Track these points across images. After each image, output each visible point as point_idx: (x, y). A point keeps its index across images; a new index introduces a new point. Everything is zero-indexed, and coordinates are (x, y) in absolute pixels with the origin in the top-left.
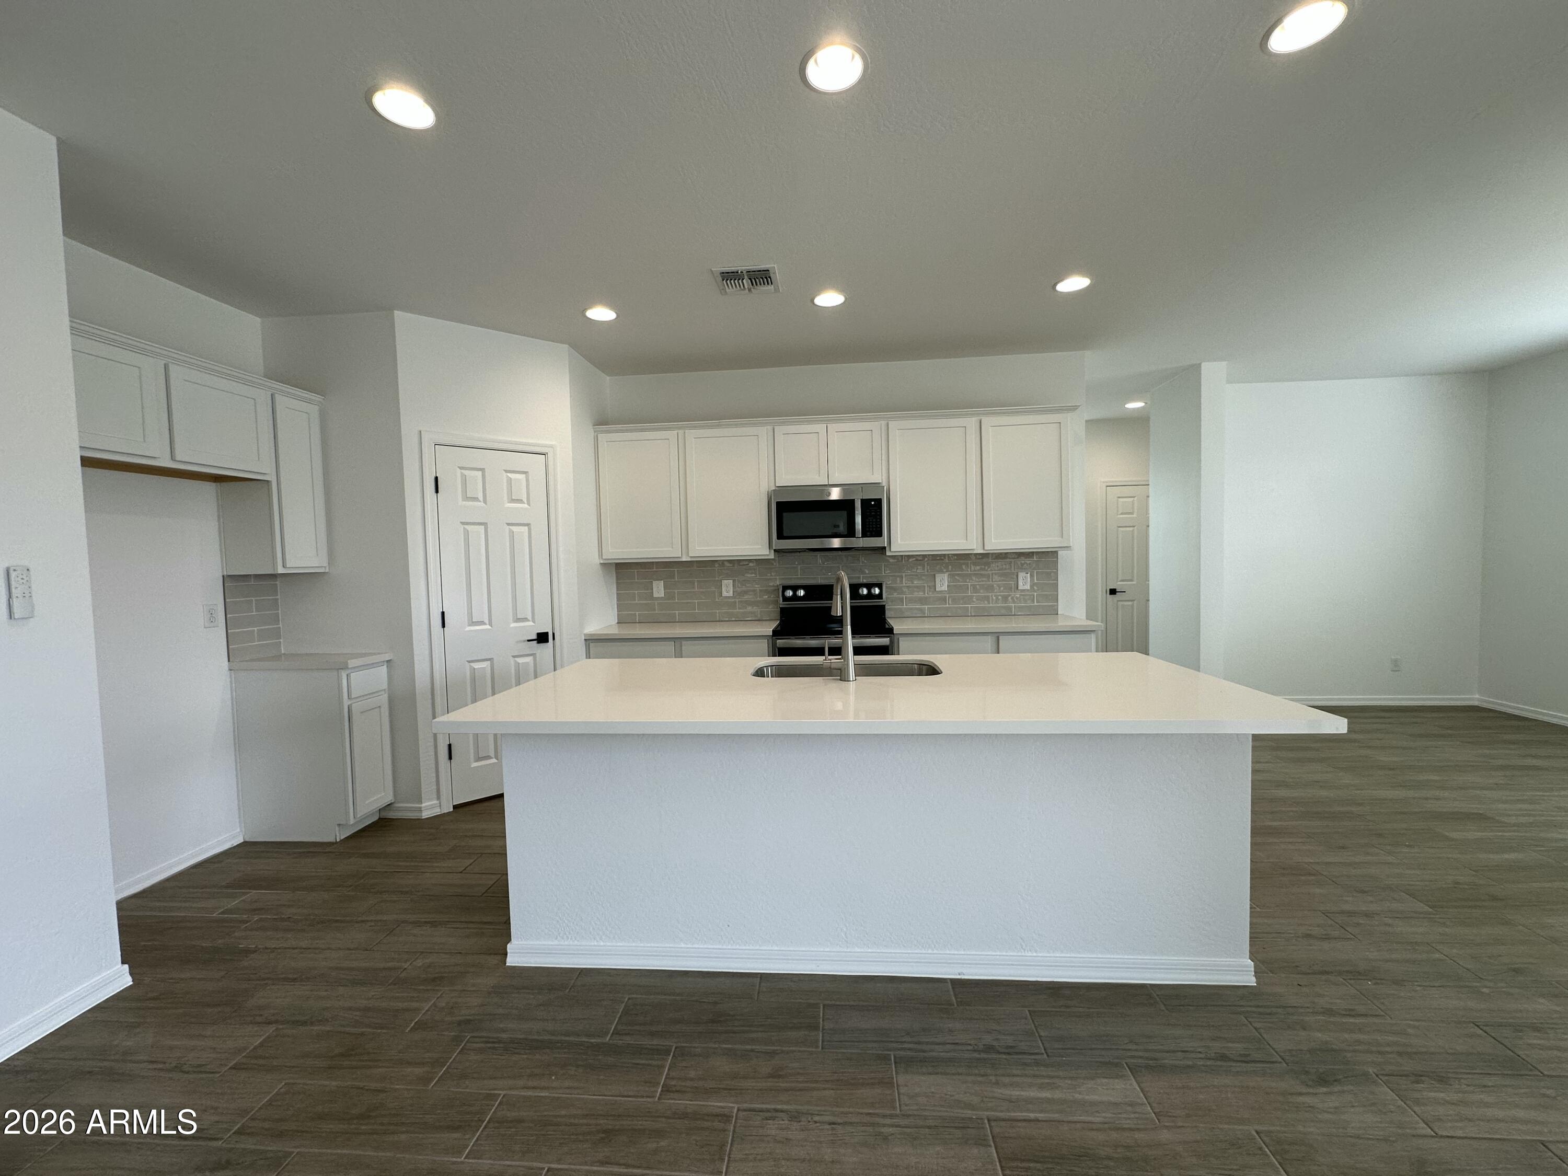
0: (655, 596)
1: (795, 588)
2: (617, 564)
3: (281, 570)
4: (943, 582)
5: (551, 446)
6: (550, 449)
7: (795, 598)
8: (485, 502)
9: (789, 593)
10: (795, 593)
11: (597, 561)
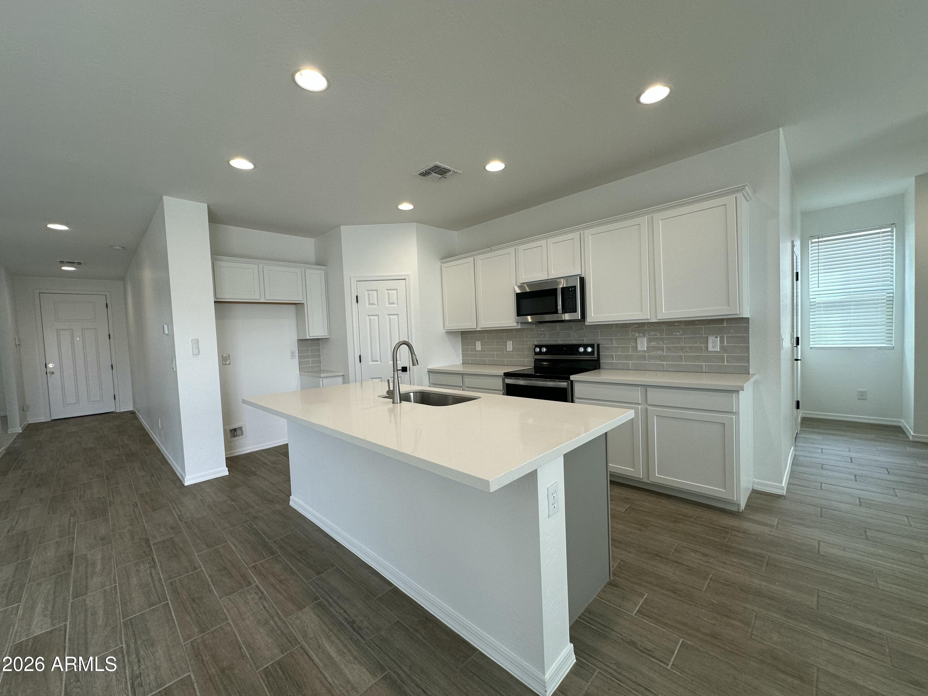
0: (477, 350)
1: (540, 347)
2: (461, 332)
3: (308, 338)
4: (643, 344)
5: (408, 275)
6: (407, 277)
7: (540, 353)
8: (378, 305)
9: (538, 350)
10: (540, 350)
11: (442, 330)
